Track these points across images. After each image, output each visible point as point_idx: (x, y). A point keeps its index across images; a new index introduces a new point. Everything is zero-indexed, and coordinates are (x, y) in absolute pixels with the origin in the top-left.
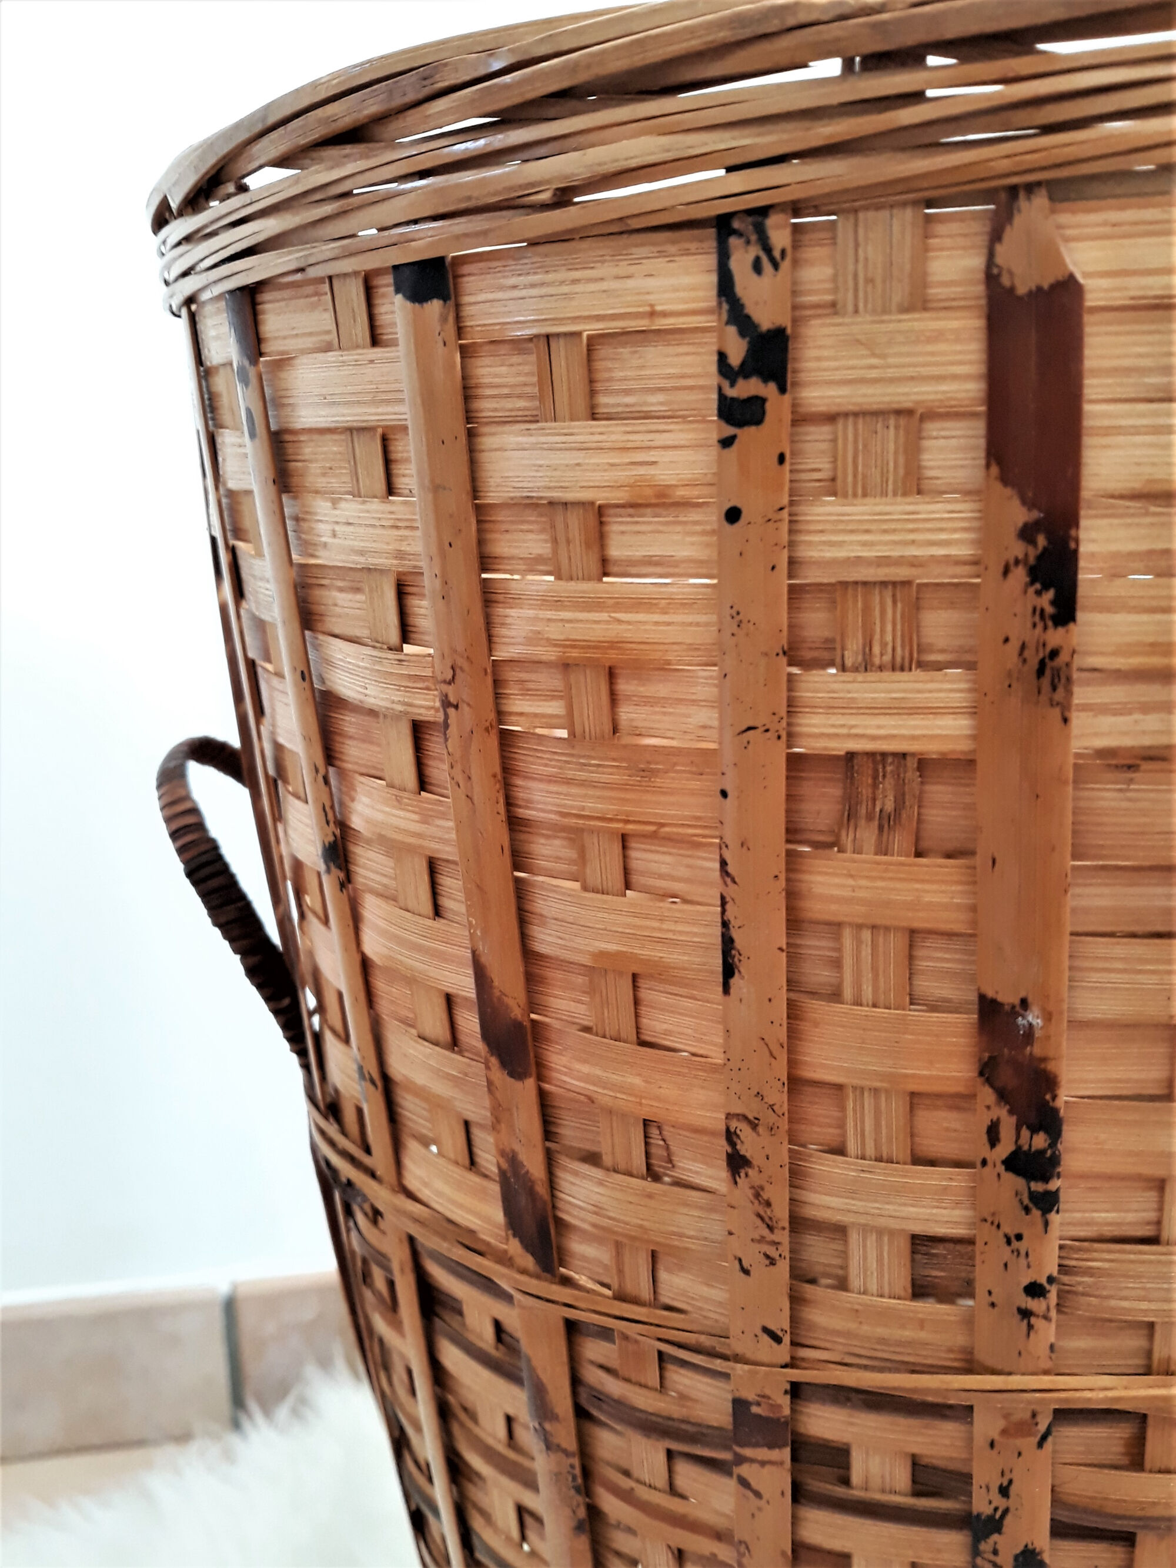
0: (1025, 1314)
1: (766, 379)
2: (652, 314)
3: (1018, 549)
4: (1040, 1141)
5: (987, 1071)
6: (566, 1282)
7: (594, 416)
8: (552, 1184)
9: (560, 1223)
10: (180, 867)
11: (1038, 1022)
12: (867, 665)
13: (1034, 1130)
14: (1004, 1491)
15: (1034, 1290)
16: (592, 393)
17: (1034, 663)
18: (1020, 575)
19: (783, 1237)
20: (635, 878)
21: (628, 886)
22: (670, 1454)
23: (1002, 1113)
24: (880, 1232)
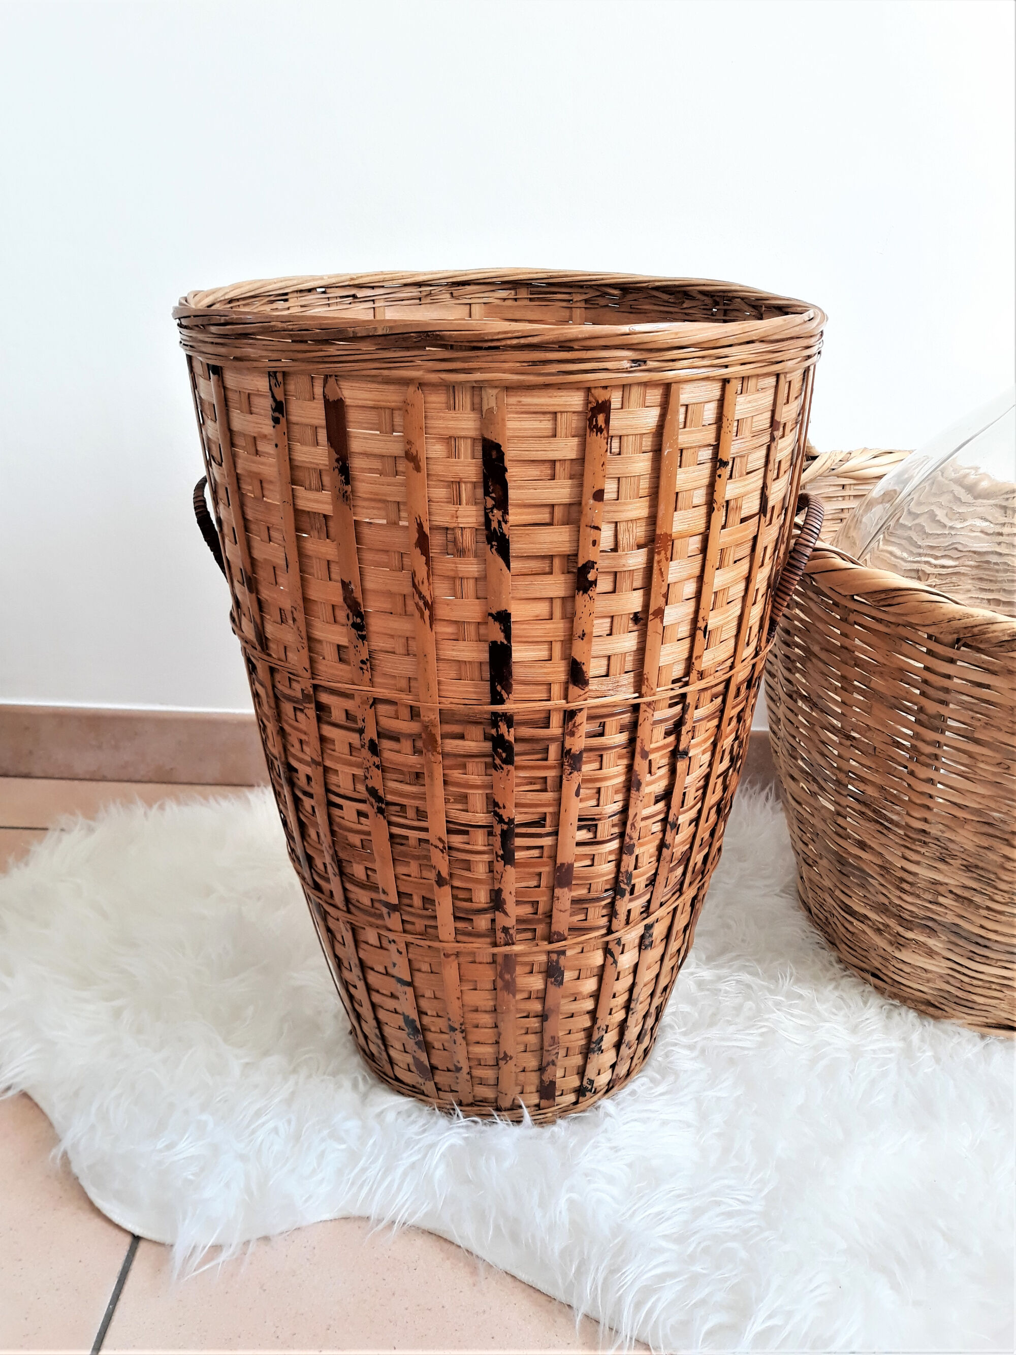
0: (362, 669)
1: (280, 413)
2: (258, 391)
3: (336, 464)
4: (359, 620)
5: (345, 599)
6: (270, 655)
7: (251, 413)
8: (263, 627)
9: (266, 638)
10: (196, 519)
11: (354, 588)
12: (310, 489)
13: (357, 617)
14: (363, 721)
15: (363, 662)
16: (250, 407)
17: (342, 493)
18: (337, 470)
19: (305, 641)
20: (272, 539)
21: (270, 540)
22: (295, 709)
23: (349, 611)
24: (330, 643)
